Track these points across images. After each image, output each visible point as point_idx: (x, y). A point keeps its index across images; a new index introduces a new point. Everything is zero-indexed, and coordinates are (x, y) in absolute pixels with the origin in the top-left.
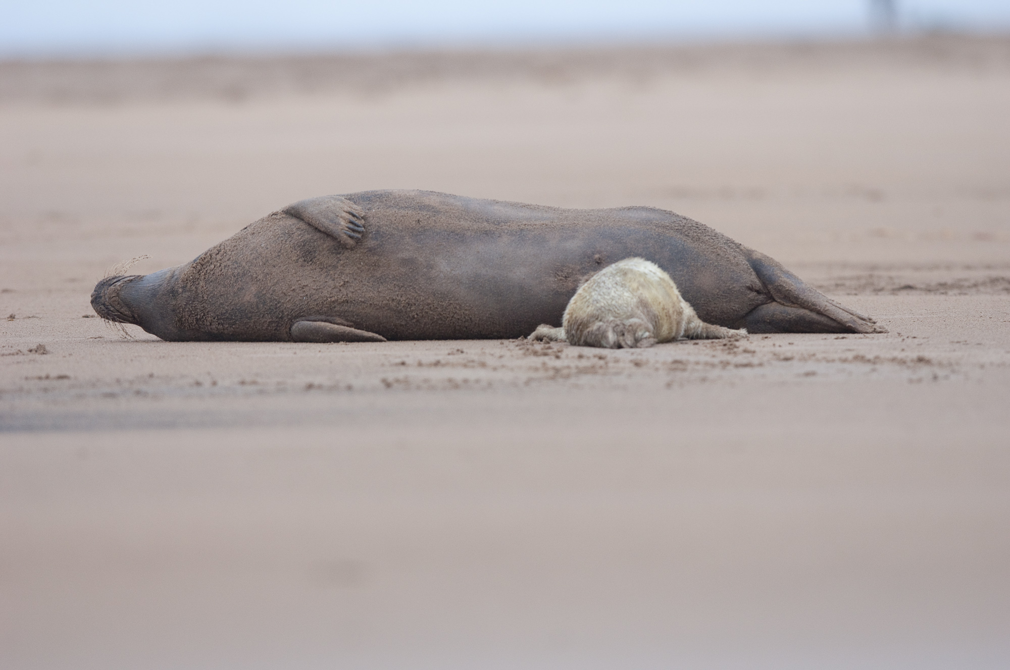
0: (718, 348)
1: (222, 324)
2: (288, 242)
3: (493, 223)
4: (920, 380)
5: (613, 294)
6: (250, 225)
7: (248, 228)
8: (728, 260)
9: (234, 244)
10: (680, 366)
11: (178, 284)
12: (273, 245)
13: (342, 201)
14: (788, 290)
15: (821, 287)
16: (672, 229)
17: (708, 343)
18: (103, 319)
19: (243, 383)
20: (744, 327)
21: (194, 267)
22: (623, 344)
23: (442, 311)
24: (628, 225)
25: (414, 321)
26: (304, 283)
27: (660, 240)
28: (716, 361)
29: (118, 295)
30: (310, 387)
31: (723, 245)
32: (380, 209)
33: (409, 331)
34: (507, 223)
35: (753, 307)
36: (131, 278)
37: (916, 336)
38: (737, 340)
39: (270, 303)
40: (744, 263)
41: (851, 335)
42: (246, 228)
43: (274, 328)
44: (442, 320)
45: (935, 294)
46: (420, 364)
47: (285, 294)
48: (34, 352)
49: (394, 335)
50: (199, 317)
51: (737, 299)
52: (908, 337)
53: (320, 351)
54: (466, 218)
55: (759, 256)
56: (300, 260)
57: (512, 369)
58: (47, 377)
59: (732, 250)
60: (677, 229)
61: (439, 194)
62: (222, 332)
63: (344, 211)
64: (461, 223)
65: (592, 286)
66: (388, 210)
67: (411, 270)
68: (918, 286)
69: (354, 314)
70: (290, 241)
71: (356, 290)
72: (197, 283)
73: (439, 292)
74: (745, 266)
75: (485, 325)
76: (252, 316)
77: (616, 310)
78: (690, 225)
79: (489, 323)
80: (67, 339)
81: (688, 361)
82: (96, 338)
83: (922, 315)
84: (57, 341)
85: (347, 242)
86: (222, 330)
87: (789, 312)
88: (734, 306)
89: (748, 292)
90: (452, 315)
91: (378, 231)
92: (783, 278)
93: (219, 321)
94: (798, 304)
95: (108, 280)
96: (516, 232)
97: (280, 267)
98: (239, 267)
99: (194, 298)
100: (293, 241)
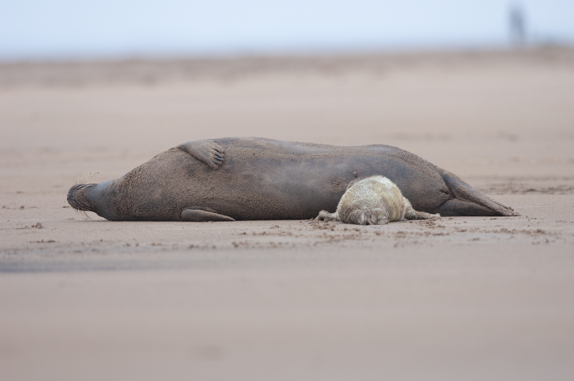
0: (424, 224)
1: (142, 211)
2: (180, 165)
3: (297, 155)
4: (538, 243)
6: (158, 155)
8: (429, 175)
9: (149, 165)
10: (402, 235)
11: (116, 188)
12: (171, 166)
13: (211, 143)
14: (463, 192)
15: (482, 190)
16: (398, 157)
17: (418, 222)
19: (153, 245)
20: (438, 213)
21: (126, 179)
22: (370, 222)
23: (267, 204)
25: (251, 210)
26: (189, 188)
27: (391, 163)
28: (422, 232)
29: (83, 194)
30: (192, 247)
31: (427, 167)
32: (232, 148)
33: (248, 215)
34: (304, 154)
35: (443, 201)
36: (90, 185)
37: (536, 218)
38: (434, 220)
39: (169, 199)
40: (438, 176)
41: (499, 217)
42: (156, 157)
43: (171, 213)
44: (267, 209)
45: (547, 194)
46: (254, 234)
47: (178, 194)
48: (35, 227)
49: (239, 217)
50: (128, 207)
51: (435, 196)
52: (532, 219)
53: (197, 227)
54: (281, 152)
55: (447, 173)
56: (187, 175)
57: (307, 237)
58: (42, 242)
59: (432, 169)
60: (400, 157)
61: (266, 139)
63: (212, 149)
64: (278, 154)
66: (237, 148)
67: (250, 181)
68: (538, 189)
69: (217, 206)
71: (218, 192)
72: (127, 187)
73: (266, 194)
74: (439, 178)
75: (292, 212)
76: (159, 207)
77: (369, 202)
78: (408, 155)
79: (294, 211)
80: (53, 220)
81: (407, 232)
82: (70, 219)
83: (539, 206)
84: (48, 221)
85: (213, 166)
86: (142, 215)
87: (464, 204)
88: (433, 201)
89: (441, 193)
90: (273, 206)
91: (231, 160)
92: (461, 185)
93: (140, 210)
94: (469, 200)
95: (76, 186)
96: (310, 160)
97: (175, 179)
98: (151, 178)
99: (126, 196)
100: (183, 165)
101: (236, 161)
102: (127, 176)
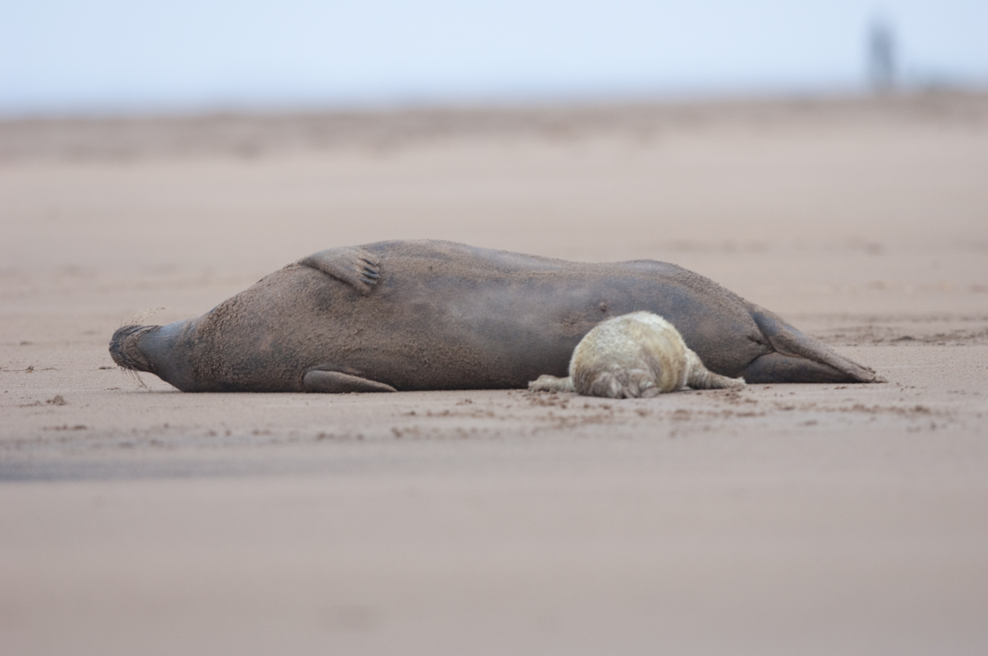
0: (721, 398)
1: (238, 374)
2: (303, 292)
3: (504, 271)
4: (918, 429)
5: (617, 341)
6: (266, 277)
7: (264, 280)
9: (250, 295)
10: (684, 416)
11: (194, 335)
12: (289, 295)
14: (788, 340)
15: (821, 338)
16: (676, 281)
19: (256, 433)
20: (741, 376)
21: (210, 319)
24: (633, 276)
26: (320, 332)
27: (664, 289)
28: (719, 410)
29: (135, 345)
30: (322, 436)
31: (726, 297)
32: (393, 257)
34: (516, 271)
35: (754, 357)
36: (149, 328)
37: (914, 385)
38: (739, 390)
39: (285, 352)
40: (745, 314)
41: (851, 386)
43: (288, 377)
45: (933, 345)
46: (429, 414)
47: (300, 343)
48: (52, 403)
50: (214, 367)
51: (738, 347)
52: (906, 387)
53: (331, 402)
54: (477, 265)
55: (760, 310)
56: (316, 308)
57: (519, 419)
58: (65, 428)
59: (735, 302)
60: (681, 281)
61: (449, 243)
62: (237, 382)
63: (359, 259)
64: (473, 270)
65: (597, 334)
66: (401, 258)
67: (423, 316)
68: (916, 337)
69: (366, 361)
70: (306, 290)
71: (370, 338)
72: (213, 333)
73: (450, 337)
74: (746, 317)
76: (267, 366)
78: (694, 277)
80: (84, 391)
81: (692, 411)
82: (112, 389)
83: (920, 365)
84: (74, 393)
85: (362, 289)
86: (237, 381)
87: (791, 362)
88: (735, 355)
89: (749, 341)
91: (392, 278)
92: (785, 330)
93: (235, 371)
94: (799, 354)
95: (125, 329)
96: (526, 281)
97: (296, 316)
98: (255, 317)
99: (210, 349)
100: (309, 290)
101: (401, 279)
102: (213, 314)
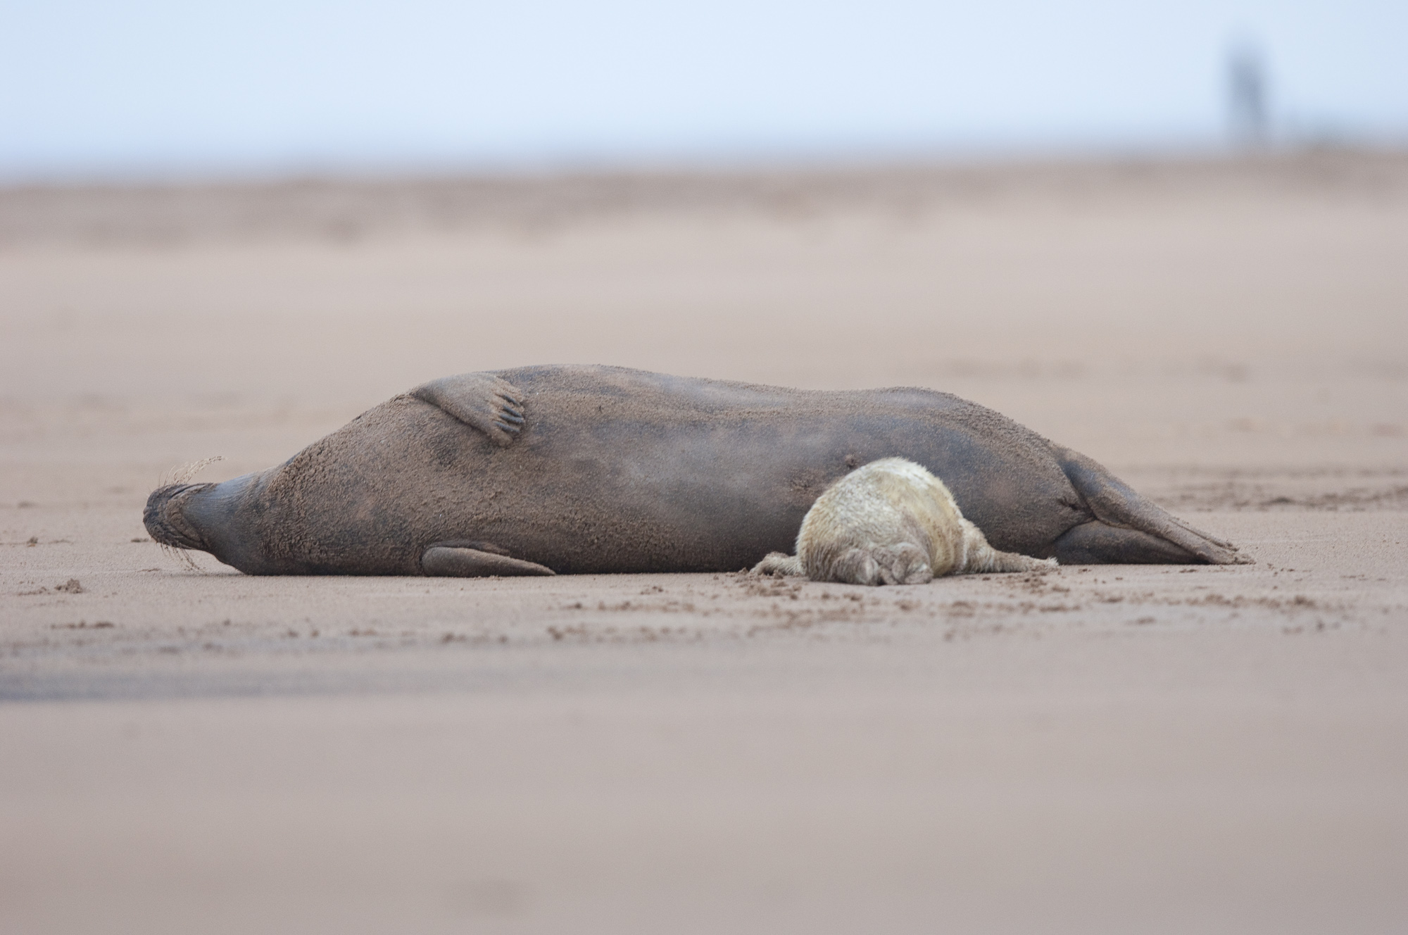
0: (1017, 584)
1: (326, 552)
2: (418, 438)
3: (705, 410)
4: (1299, 630)
5: (867, 508)
6: (366, 413)
7: (362, 417)
8: (1032, 463)
9: (343, 440)
10: (965, 610)
11: (264, 495)
12: (398, 441)
13: (493, 380)
14: (1115, 504)
15: (1160, 500)
16: (954, 420)
17: (1004, 578)
18: (159, 544)
19: (355, 633)
20: (1053, 555)
21: (286, 472)
22: (886, 577)
23: (633, 534)
24: (892, 414)
25: (594, 547)
26: (440, 494)
27: (937, 434)
28: (1014, 602)
29: (181, 509)
30: (448, 638)
31: (1025, 442)
32: (546, 392)
33: (587, 561)
34: (723, 410)
35: (1066, 528)
36: (200, 487)
37: (1293, 568)
38: (1044, 574)
39: (392, 522)
40: (1053, 466)
41: (1202, 567)
42: (359, 417)
43: (399, 557)
44: (632, 546)
45: (1320, 510)
46: (602, 607)
47: (413, 509)
48: (64, 590)
49: (566, 566)
50: (293, 541)
51: (1045, 516)
52: (1282, 570)
53: (462, 589)
54: (666, 403)
55: (1074, 457)
56: (434, 462)
57: (730, 615)
58: (82, 625)
59: (1037, 449)
60: (960, 420)
61: (629, 371)
62: (325, 563)
63: (497, 395)
64: (660, 411)
65: (835, 497)
66: (557, 394)
67: (589, 476)
68: (1296, 499)
69: (510, 538)
70: (421, 436)
71: (513, 505)
72: (291, 494)
73: (629, 508)
74: (1055, 471)
75: (693, 554)
76: (367, 541)
77: (877, 530)
78: (979, 414)
79: (698, 550)
80: (109, 573)
81: (976, 604)
82: (150, 571)
83: (1301, 539)
84: (96, 575)
85: (499, 437)
86: (326, 561)
87: (1117, 534)
88: (1039, 527)
89: (1060, 507)
90: (646, 540)
91: (543, 423)
92: (1109, 488)
93: (322, 548)
94: (1129, 524)
95: (165, 490)
96: (737, 424)
97: (407, 471)
98: (349, 471)
99: (287, 515)
100: (425, 436)
101: (556, 424)
102: (290, 467)
